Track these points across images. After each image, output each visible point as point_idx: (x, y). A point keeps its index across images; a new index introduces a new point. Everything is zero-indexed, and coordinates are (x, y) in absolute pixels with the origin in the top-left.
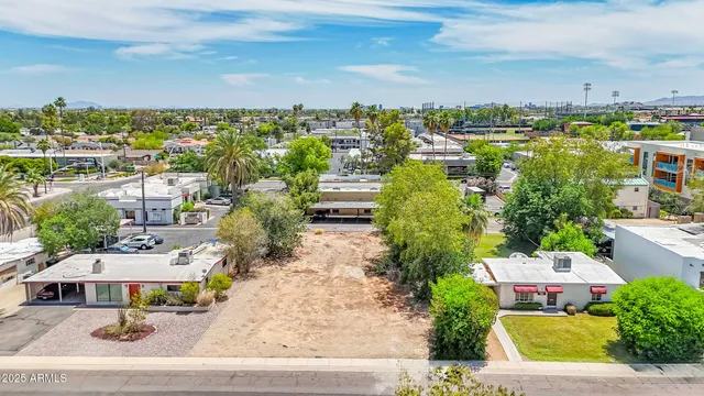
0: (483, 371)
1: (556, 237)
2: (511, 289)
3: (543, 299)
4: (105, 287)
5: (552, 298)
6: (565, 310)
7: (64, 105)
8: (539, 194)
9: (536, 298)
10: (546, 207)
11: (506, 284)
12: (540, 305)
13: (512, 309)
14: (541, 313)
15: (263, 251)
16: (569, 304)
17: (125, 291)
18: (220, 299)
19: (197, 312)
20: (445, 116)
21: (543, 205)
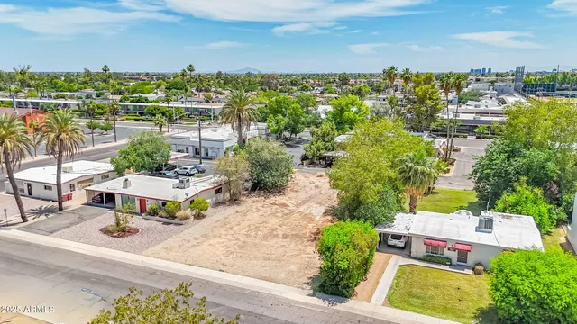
0: (340, 307)
1: (512, 199)
2: (422, 241)
3: (454, 255)
4: (128, 199)
5: (463, 255)
6: (473, 269)
7: (193, 70)
8: (504, 156)
9: (446, 253)
10: (510, 169)
11: (418, 236)
12: (450, 260)
13: (420, 259)
14: (447, 268)
15: (249, 185)
16: (479, 264)
17: (137, 203)
18: (199, 217)
19: (176, 224)
20: (458, 79)
21: (507, 167)
